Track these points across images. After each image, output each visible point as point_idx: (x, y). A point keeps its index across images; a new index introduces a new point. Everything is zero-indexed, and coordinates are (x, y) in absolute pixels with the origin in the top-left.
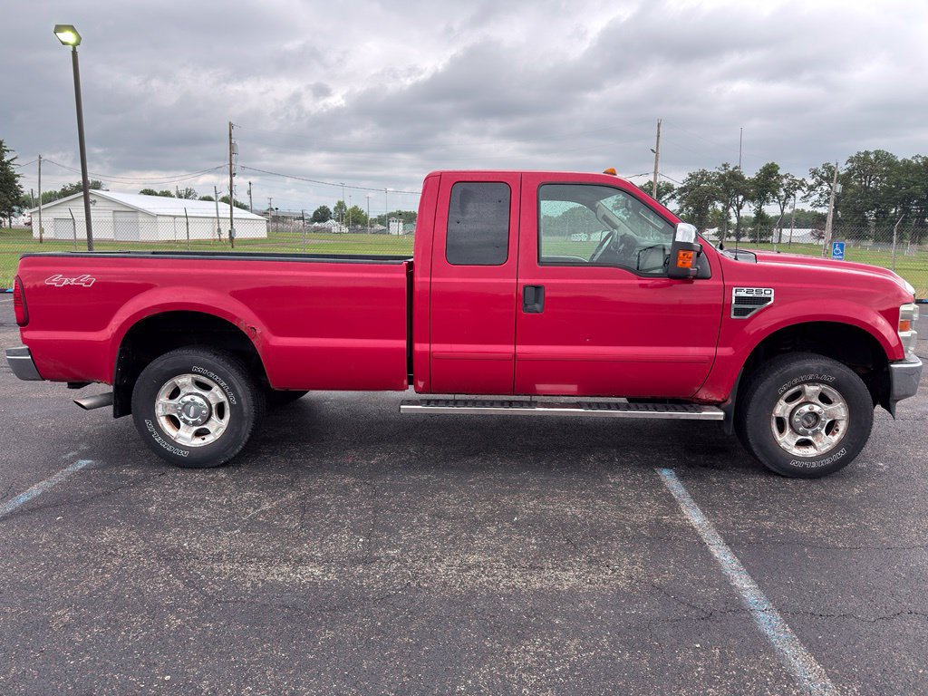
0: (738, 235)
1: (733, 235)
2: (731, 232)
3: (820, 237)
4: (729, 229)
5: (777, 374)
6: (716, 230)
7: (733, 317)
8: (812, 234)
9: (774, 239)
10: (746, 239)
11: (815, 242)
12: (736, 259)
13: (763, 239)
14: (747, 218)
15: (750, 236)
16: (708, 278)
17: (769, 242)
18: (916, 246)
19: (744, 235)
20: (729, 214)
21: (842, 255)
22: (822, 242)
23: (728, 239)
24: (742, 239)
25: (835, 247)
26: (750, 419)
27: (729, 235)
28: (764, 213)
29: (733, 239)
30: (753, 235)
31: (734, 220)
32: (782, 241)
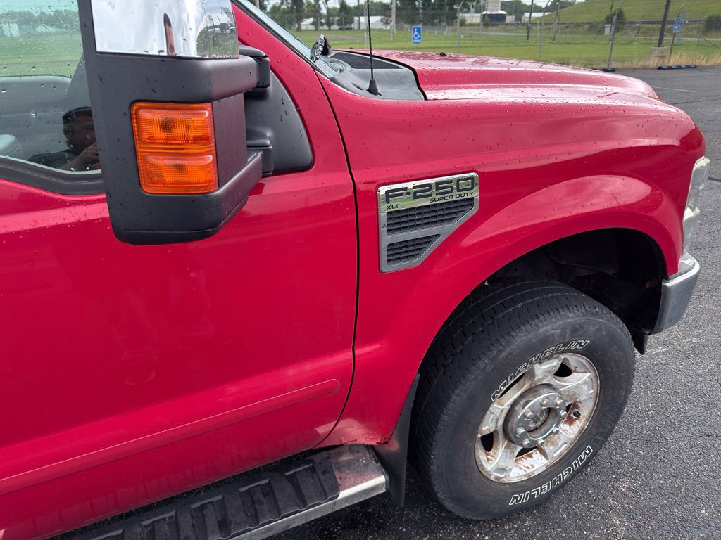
0: (329, 24)
1: (325, 23)
2: (323, 21)
3: (387, 23)
4: (321, 18)
5: (485, 363)
6: (311, 20)
7: (387, 267)
8: (381, 20)
9: (355, 26)
10: (335, 27)
11: (383, 27)
12: (373, 90)
13: (347, 27)
14: (334, 9)
15: (338, 24)
16: (304, 168)
17: (351, 29)
18: (450, 28)
19: (333, 24)
20: (319, 5)
21: (419, 39)
22: (388, 27)
23: (321, 28)
24: (332, 27)
25: (414, 32)
26: (437, 461)
27: (322, 24)
28: (346, 5)
29: (325, 27)
30: (339, 23)
31: (324, 11)
32: (361, 28)
